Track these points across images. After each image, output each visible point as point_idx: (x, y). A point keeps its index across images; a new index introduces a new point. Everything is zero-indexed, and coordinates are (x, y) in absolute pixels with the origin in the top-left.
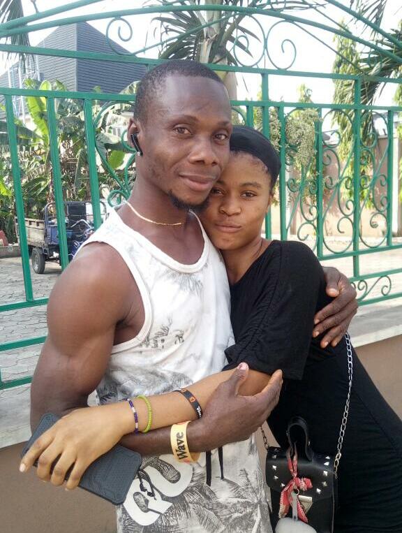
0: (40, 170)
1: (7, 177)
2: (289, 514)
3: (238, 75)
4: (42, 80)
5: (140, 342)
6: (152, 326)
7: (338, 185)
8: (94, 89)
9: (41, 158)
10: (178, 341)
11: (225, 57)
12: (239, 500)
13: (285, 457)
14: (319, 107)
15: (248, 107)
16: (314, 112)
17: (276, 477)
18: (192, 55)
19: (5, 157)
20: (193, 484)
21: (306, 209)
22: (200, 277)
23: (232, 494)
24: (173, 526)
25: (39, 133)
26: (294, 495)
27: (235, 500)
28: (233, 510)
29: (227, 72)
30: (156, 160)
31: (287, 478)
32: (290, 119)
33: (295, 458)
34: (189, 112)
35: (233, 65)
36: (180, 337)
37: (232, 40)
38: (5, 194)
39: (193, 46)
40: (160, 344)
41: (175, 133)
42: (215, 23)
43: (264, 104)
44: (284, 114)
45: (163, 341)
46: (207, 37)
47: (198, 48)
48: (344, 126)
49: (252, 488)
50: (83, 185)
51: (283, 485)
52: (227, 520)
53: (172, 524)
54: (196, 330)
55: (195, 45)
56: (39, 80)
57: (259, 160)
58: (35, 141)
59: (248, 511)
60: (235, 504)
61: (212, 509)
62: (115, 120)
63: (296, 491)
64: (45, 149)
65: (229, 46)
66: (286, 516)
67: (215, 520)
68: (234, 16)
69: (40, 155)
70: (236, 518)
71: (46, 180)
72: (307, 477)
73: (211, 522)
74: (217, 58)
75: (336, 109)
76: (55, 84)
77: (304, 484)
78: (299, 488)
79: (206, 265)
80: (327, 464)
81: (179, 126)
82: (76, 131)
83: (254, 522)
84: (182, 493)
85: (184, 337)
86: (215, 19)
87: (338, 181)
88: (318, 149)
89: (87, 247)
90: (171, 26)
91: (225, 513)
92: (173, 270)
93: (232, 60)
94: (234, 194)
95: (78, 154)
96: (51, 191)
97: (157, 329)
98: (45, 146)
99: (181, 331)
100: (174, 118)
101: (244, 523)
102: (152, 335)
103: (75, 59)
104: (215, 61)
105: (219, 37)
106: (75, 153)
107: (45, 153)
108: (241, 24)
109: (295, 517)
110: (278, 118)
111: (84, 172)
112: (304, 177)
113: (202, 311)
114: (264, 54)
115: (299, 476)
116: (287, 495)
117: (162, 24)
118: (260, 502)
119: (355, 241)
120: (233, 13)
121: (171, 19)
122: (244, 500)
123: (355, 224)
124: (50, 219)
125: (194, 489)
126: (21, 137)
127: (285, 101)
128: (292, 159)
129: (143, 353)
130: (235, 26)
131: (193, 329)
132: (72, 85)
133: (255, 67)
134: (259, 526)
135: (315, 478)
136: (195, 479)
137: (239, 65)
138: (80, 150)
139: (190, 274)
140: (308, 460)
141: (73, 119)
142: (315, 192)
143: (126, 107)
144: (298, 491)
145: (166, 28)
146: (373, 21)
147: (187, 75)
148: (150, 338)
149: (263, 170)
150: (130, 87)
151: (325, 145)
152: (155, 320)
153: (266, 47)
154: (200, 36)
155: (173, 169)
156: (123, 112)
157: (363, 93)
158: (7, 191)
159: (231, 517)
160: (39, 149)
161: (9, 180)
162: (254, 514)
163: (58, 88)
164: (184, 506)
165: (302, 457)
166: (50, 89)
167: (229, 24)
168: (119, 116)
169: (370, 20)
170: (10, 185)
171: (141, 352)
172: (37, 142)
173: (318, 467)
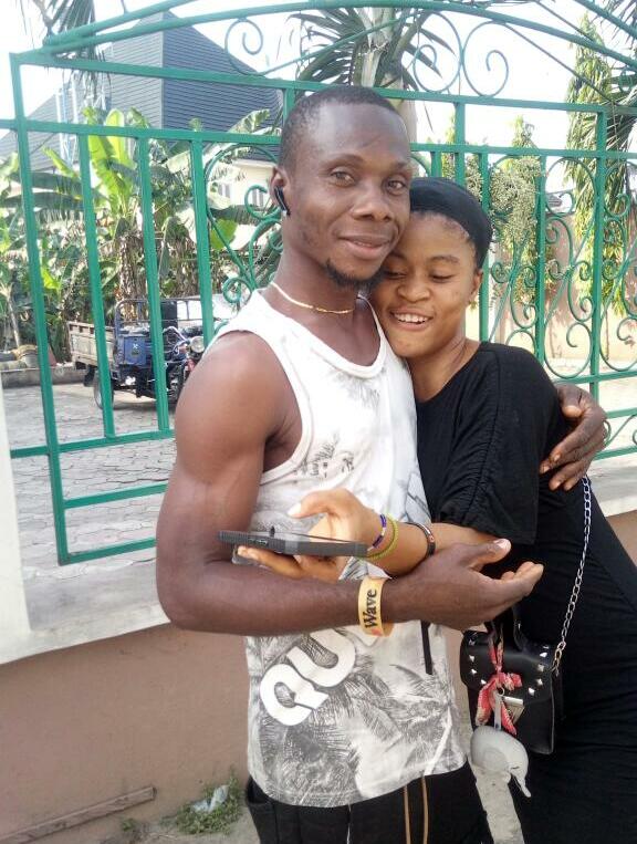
0: (106, 249)
1: (54, 260)
2: (490, 722)
3: (419, 105)
4: (109, 108)
5: (295, 466)
6: (311, 444)
7: (569, 274)
8: (190, 122)
9: (106, 231)
10: (346, 469)
11: (399, 78)
12: (423, 699)
13: (487, 644)
14: (542, 155)
15: (433, 153)
16: (533, 161)
17: (474, 672)
18: (347, 72)
19: (52, 230)
20: (356, 670)
21: (518, 309)
22: (375, 385)
23: (411, 690)
24: (328, 727)
25: (104, 191)
26: (497, 697)
27: (417, 699)
28: (413, 713)
29: (403, 99)
30: (307, 219)
31: (489, 673)
32: (497, 171)
33: (500, 646)
34: (352, 150)
35: (411, 89)
36: (348, 462)
37: (412, 50)
38: (51, 286)
39: (349, 58)
40: (322, 470)
41: (334, 180)
42: (386, 25)
43: (457, 148)
44: (487, 164)
45: (325, 465)
46: (373, 46)
47: (358, 63)
48: (581, 184)
49: (440, 682)
50: (170, 274)
51: (483, 682)
52: (405, 725)
53: (327, 723)
54: (369, 455)
55: (354, 56)
56: (104, 108)
57: (456, 223)
58: (98, 204)
59: (434, 715)
60: (416, 705)
61: (383, 709)
62: (222, 173)
63: (500, 691)
64: (113, 217)
65: (406, 59)
66: (487, 724)
67: (388, 723)
68: (414, 15)
69: (106, 226)
70: (418, 724)
71: (113, 265)
72: (516, 672)
73: (382, 726)
74: (388, 78)
75: (569, 157)
76: (130, 115)
77: (510, 681)
78: (503, 686)
79: (383, 371)
80: (544, 655)
81: (337, 170)
82: (162, 189)
83: (442, 730)
84: (342, 682)
85: (355, 462)
86: (386, 20)
87: (568, 267)
88: (538, 218)
89: (223, 338)
90: (316, 28)
91: (401, 716)
92: (340, 370)
93: (408, 80)
94: (419, 273)
95: (165, 225)
96: (122, 282)
97: (318, 449)
98: (113, 211)
99: (350, 454)
100: (331, 159)
101: (429, 732)
102: (312, 456)
103: (160, 80)
104: (383, 83)
105: (391, 46)
106: (160, 223)
107: (113, 223)
108: (425, 26)
109: (497, 726)
110: (479, 170)
111: (174, 253)
112: (517, 261)
113: (377, 432)
114: (459, 74)
115: (505, 670)
116: (488, 694)
117: (302, 24)
118: (449, 704)
119: (593, 360)
120: (412, 11)
121: (316, 17)
122: (430, 699)
123: (594, 335)
124: (122, 326)
125: (359, 678)
126: (77, 198)
127: (491, 145)
128: (500, 232)
129: (299, 483)
130: (417, 28)
131: (366, 452)
132: (155, 116)
133: (446, 93)
134: (450, 736)
135: (527, 675)
136: (360, 662)
137: (421, 90)
138: (168, 219)
139: (363, 380)
140: (518, 650)
141: (158, 170)
142: (533, 284)
143: (239, 152)
144: (503, 690)
145: (309, 31)
146: (629, 22)
147: (348, 103)
148: (308, 460)
149: (462, 237)
150: (246, 121)
151: (552, 214)
152: (316, 437)
153: (462, 62)
154: (362, 44)
155: (330, 231)
156: (235, 159)
157: (611, 132)
158: (55, 282)
159: (410, 721)
160: (105, 216)
161: (57, 265)
162: (443, 719)
163: (134, 122)
164: (345, 700)
165: (510, 645)
166: (122, 125)
167: (408, 25)
168: (229, 166)
169: (624, 20)
170: (59, 273)
171: (295, 482)
172: (101, 206)
173: (532, 660)
